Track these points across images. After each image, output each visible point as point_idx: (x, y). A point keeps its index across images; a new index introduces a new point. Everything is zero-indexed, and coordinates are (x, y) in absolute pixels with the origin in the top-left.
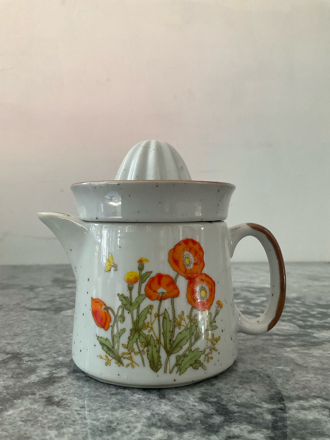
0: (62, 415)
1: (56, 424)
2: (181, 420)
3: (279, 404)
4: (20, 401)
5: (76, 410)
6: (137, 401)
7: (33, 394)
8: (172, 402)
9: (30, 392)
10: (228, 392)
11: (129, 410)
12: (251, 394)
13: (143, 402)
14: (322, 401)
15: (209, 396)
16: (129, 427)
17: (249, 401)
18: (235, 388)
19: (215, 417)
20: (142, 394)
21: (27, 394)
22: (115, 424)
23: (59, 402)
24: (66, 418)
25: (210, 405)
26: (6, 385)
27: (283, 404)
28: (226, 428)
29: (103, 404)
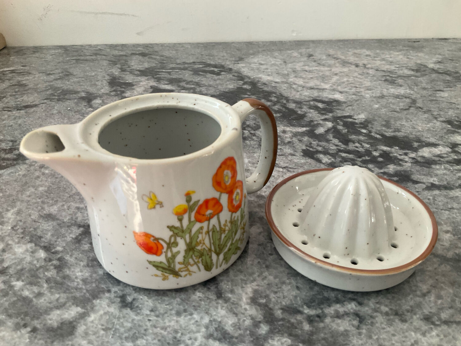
0: (135, 322)
1: (131, 333)
2: (234, 330)
3: (318, 309)
4: (98, 301)
5: (147, 315)
6: (198, 303)
7: (109, 291)
8: (228, 304)
9: (106, 288)
10: (276, 290)
11: (191, 314)
12: (296, 293)
13: (203, 303)
14: (356, 306)
15: (259, 296)
16: (190, 339)
17: (293, 304)
18: (284, 283)
19: (262, 325)
20: (202, 291)
21: (103, 292)
22: (179, 335)
23: (132, 303)
24: (140, 326)
25: (259, 308)
26: (84, 277)
27: (322, 309)
28: (270, 341)
29: (169, 307)
